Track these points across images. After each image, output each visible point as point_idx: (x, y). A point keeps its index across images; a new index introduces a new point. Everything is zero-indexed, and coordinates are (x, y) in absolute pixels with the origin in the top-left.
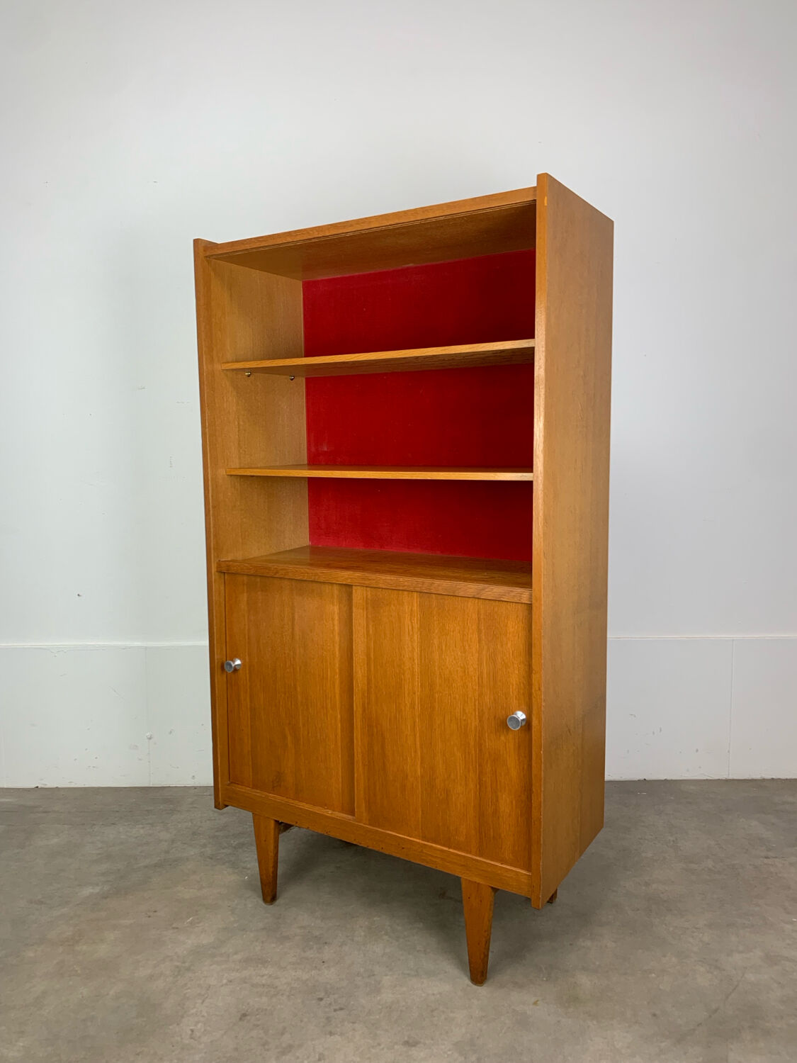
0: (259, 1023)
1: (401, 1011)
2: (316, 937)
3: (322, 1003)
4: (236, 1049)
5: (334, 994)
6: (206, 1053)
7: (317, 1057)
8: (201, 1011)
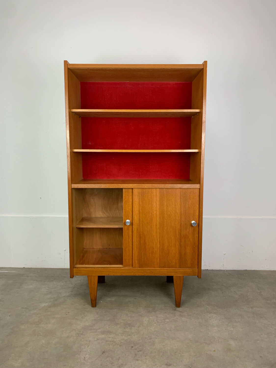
0: (110, 355)
1: (163, 352)
3: (133, 348)
4: (101, 365)
5: (137, 345)
6: (90, 366)
8: (87, 350)
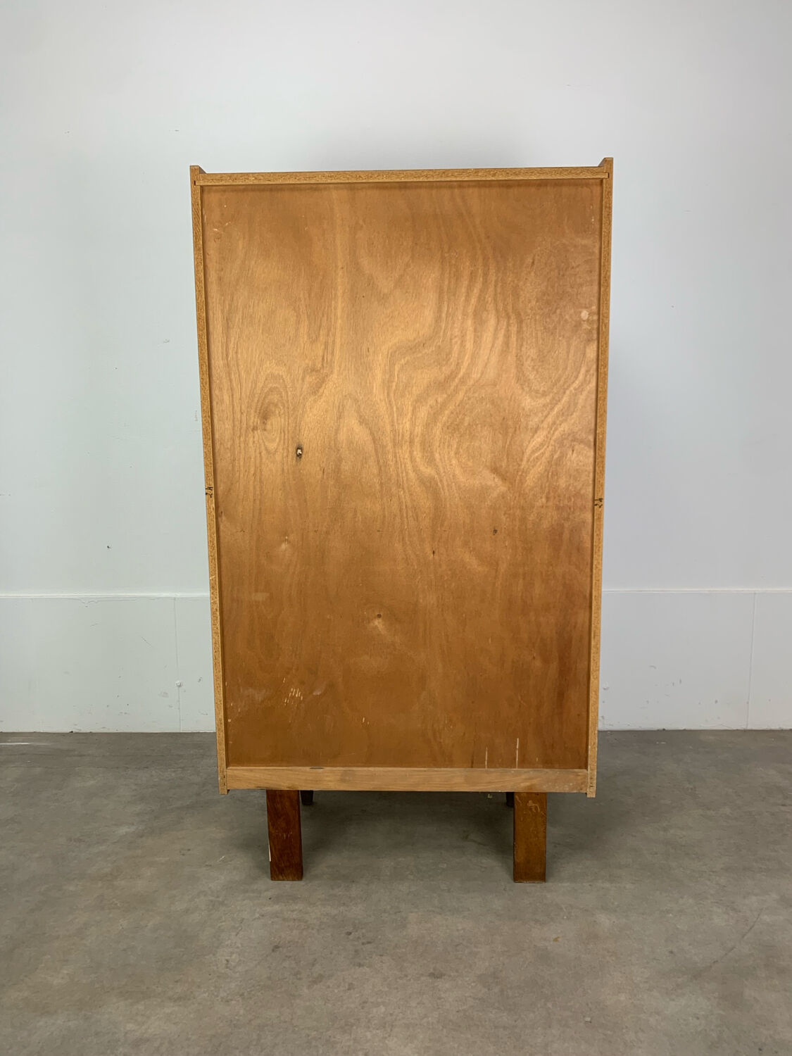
0: (291, 954)
1: (427, 945)
2: (344, 875)
3: (351, 937)
4: (269, 978)
5: (362, 929)
7: (347, 987)
8: (235, 942)
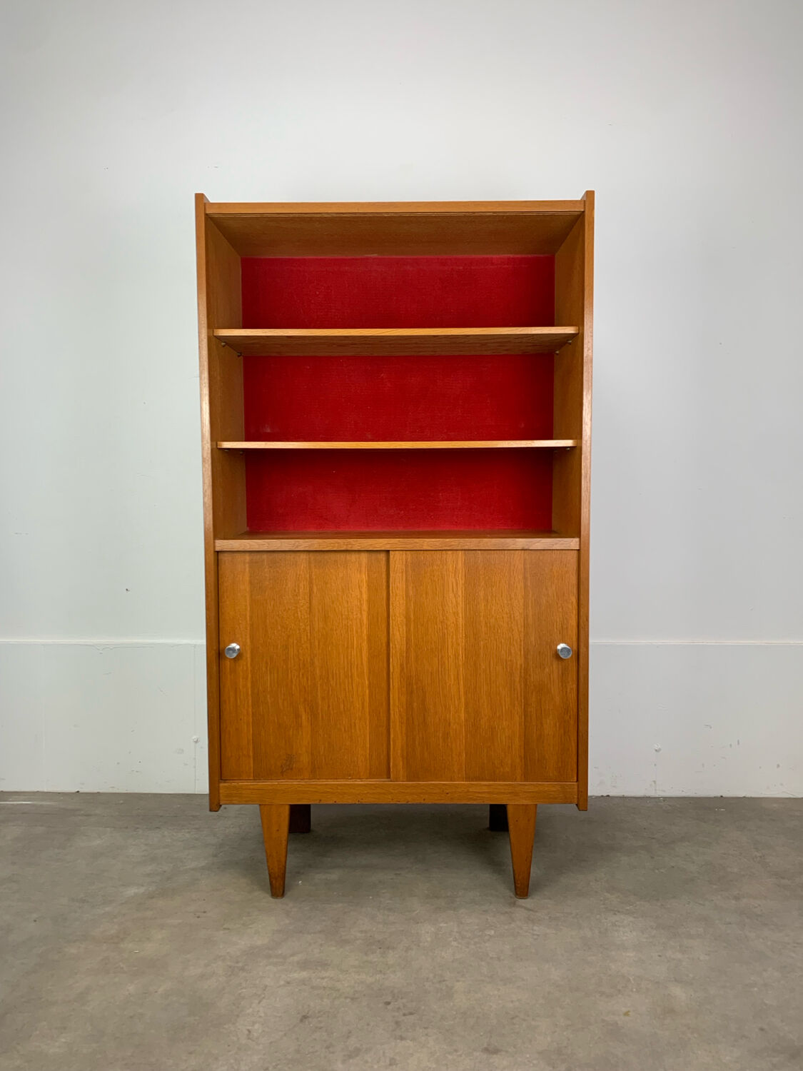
0: (322, 1025)
1: (478, 1018)
2: (379, 941)
3: (389, 1007)
4: (298, 1051)
5: (402, 998)
6: (264, 1054)
7: (388, 1062)
8: (259, 1011)
